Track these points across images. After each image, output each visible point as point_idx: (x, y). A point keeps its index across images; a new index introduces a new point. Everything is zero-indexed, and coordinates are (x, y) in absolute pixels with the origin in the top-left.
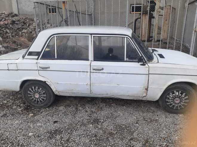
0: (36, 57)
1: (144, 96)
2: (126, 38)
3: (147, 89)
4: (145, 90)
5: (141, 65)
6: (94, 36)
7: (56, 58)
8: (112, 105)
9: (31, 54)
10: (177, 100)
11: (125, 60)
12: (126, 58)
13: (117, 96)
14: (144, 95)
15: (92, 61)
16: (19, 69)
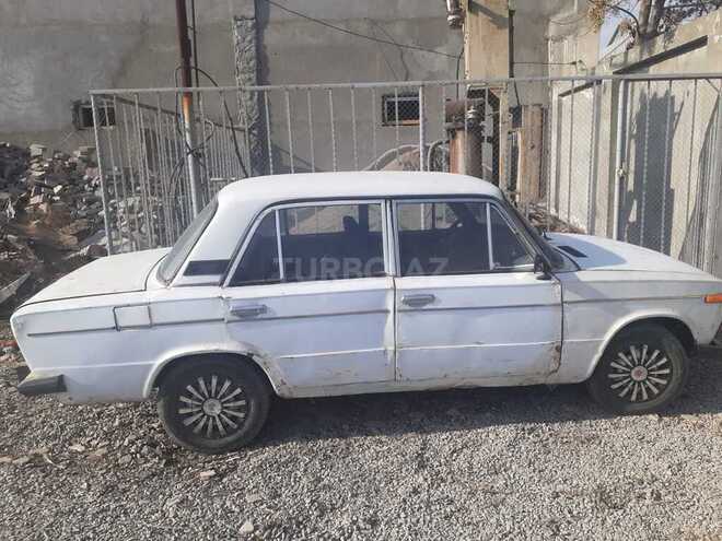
0: (217, 278)
1: (551, 369)
2: (488, 205)
3: (559, 349)
4: (553, 353)
5: (539, 278)
6: (397, 204)
7: (282, 276)
8: (449, 412)
9: (195, 269)
10: (639, 374)
11: (491, 269)
12: (495, 261)
13: (471, 380)
14: (553, 366)
15: (396, 276)
16: (155, 321)
